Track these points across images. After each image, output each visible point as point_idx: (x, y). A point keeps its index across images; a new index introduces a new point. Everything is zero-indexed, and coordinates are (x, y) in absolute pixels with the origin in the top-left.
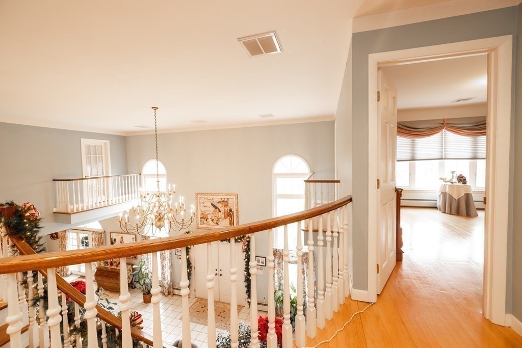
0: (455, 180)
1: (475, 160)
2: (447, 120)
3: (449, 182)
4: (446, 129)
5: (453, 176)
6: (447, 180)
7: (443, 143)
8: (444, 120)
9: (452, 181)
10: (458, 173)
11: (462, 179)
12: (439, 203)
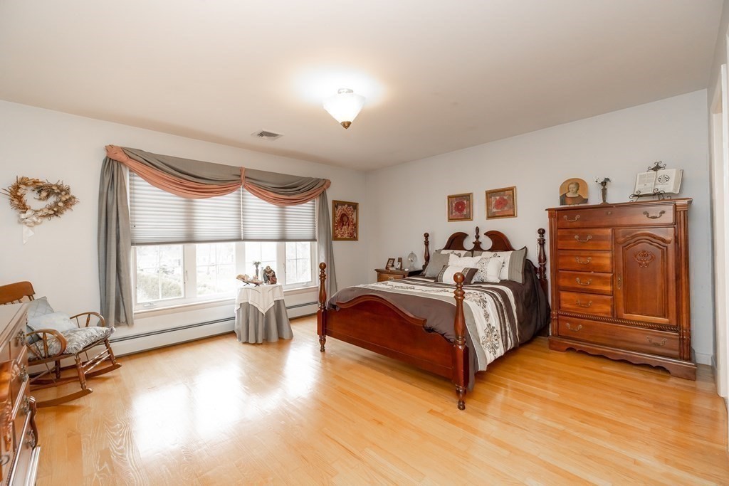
0: (261, 278)
1: (283, 243)
2: (246, 170)
3: (252, 282)
4: (244, 187)
5: (257, 271)
6: (249, 279)
7: (241, 212)
8: (241, 169)
9: (256, 281)
10: (263, 266)
11: (270, 277)
12: (238, 325)
